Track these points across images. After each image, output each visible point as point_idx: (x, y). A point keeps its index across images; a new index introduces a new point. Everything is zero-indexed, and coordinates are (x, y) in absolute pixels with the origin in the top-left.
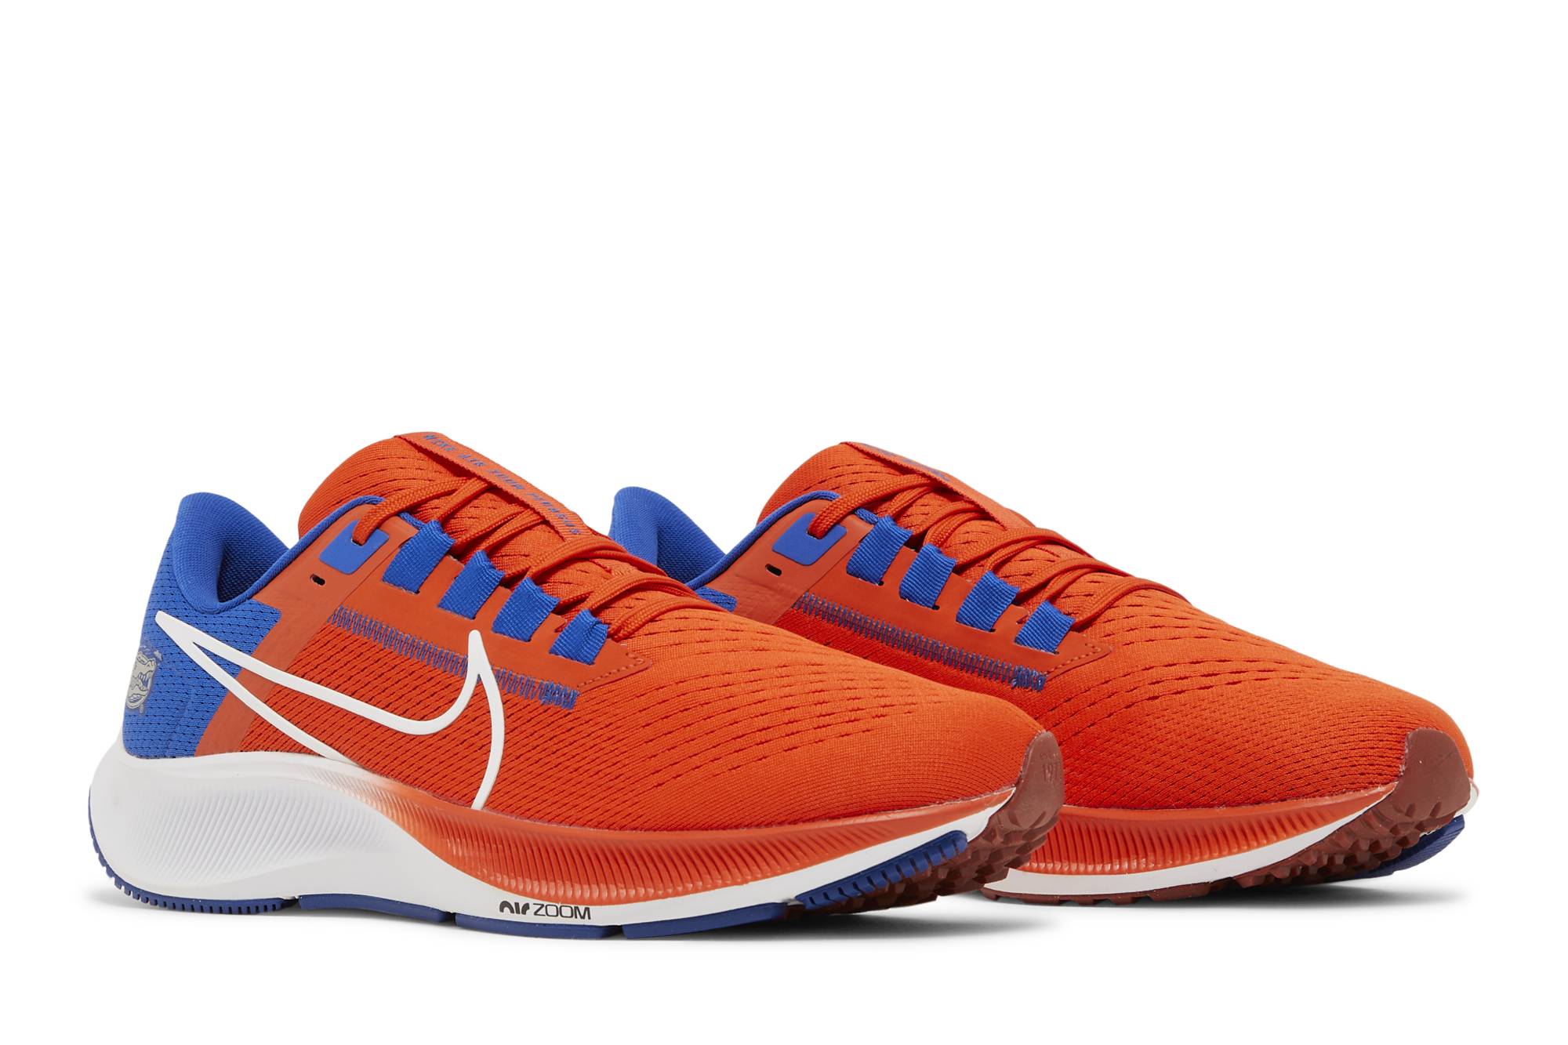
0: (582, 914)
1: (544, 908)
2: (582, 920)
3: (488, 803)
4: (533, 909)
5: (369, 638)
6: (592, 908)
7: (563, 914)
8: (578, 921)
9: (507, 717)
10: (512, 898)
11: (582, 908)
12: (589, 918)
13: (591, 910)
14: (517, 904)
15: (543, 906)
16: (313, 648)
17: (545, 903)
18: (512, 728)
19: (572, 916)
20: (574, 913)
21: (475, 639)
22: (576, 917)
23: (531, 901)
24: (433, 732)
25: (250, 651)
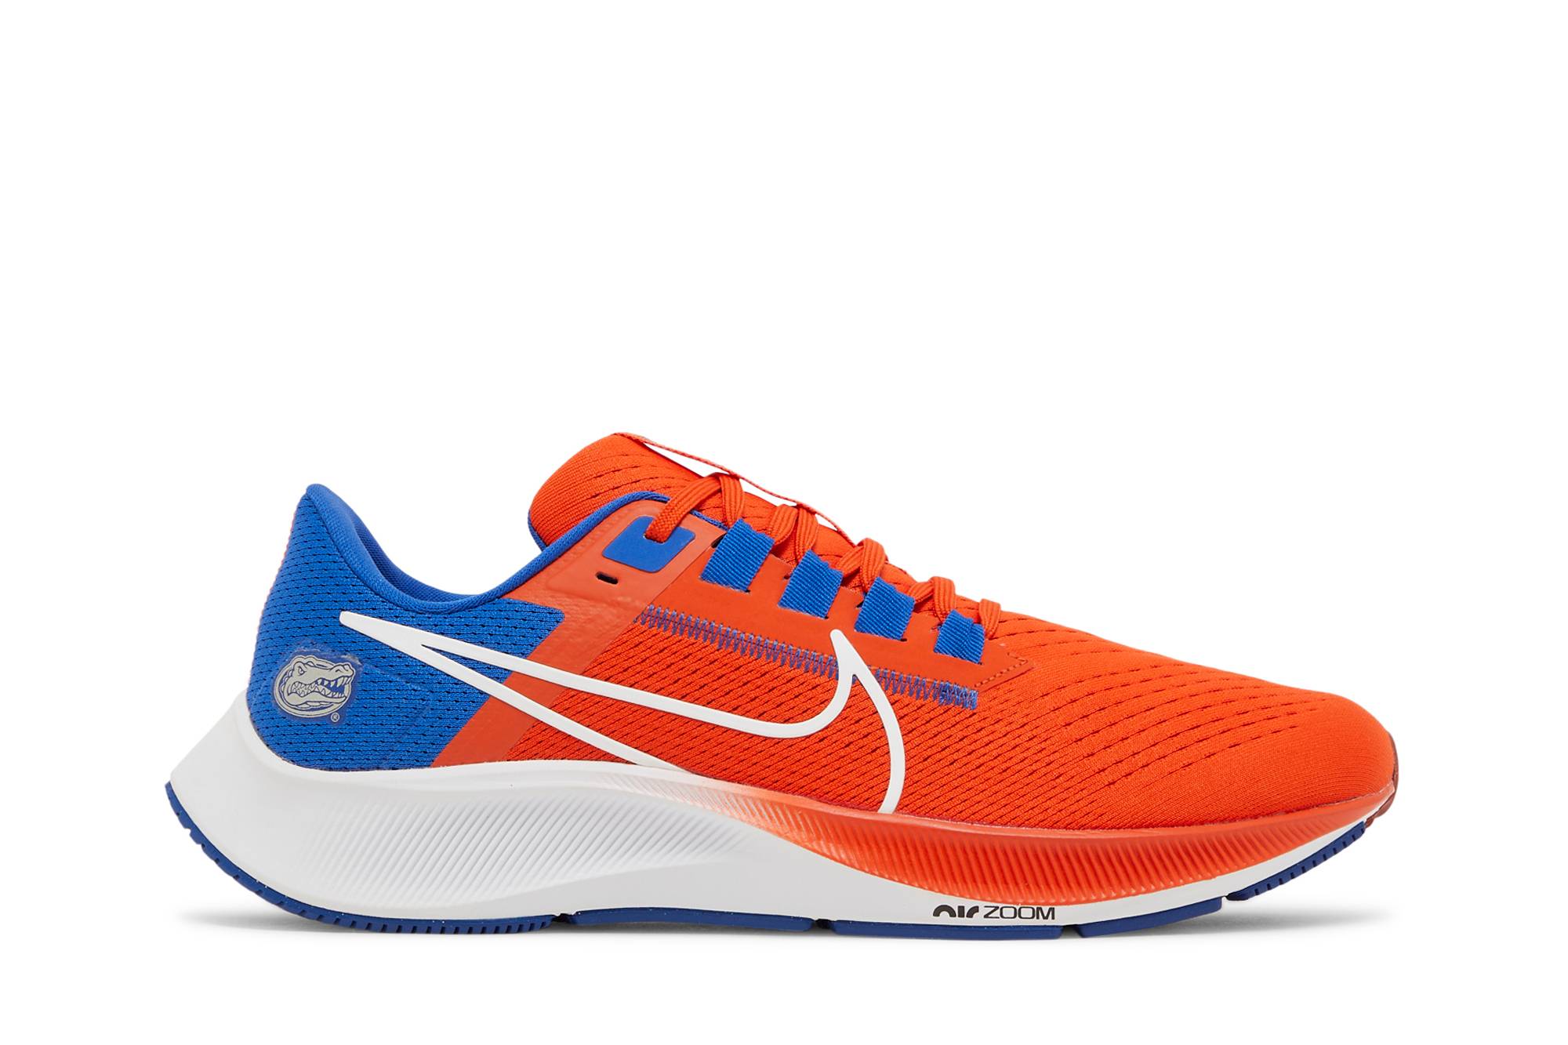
0: (1045, 915)
1: (999, 910)
2: (1045, 920)
3: (901, 807)
4: (983, 911)
5: (696, 638)
6: (1057, 908)
7: (1022, 916)
8: (1041, 922)
9: (900, 718)
10: (954, 902)
11: (1046, 909)
12: (1053, 918)
13: (1056, 910)
14: (961, 909)
15: (997, 908)
16: (619, 650)
17: (1000, 906)
18: (909, 728)
19: (1033, 917)
20: (1036, 914)
21: (838, 638)
22: (1038, 918)
23: (981, 904)
24: (805, 735)
25: (523, 654)
